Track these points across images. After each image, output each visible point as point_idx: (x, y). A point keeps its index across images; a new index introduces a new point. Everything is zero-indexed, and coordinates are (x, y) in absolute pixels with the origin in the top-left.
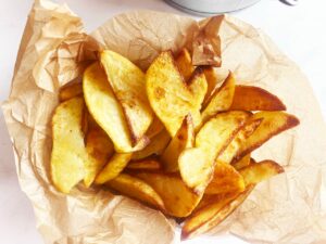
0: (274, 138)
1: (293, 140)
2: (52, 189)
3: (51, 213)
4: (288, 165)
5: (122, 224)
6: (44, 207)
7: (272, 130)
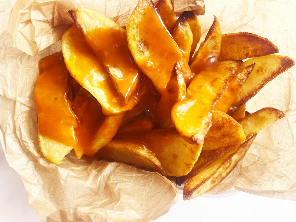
0: (270, 84)
1: (289, 84)
2: (41, 161)
3: (43, 188)
4: (288, 111)
5: (119, 190)
6: (35, 182)
7: (266, 76)
